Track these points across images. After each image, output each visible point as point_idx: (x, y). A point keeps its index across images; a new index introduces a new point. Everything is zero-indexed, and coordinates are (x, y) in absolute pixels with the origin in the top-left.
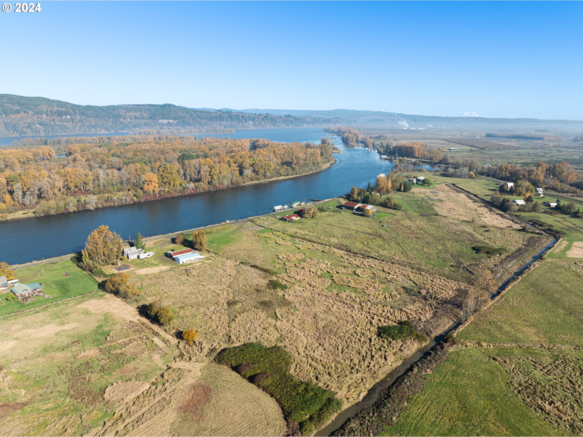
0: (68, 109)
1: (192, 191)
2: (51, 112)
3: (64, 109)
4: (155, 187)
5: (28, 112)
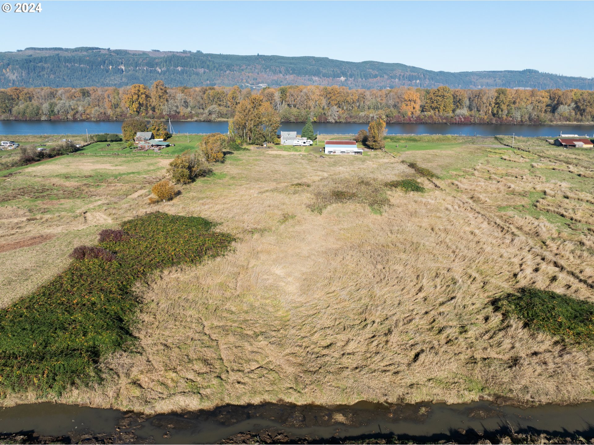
0: (420, 74)
1: (463, 120)
2: (403, 76)
3: (416, 74)
4: (414, 108)
5: (383, 77)
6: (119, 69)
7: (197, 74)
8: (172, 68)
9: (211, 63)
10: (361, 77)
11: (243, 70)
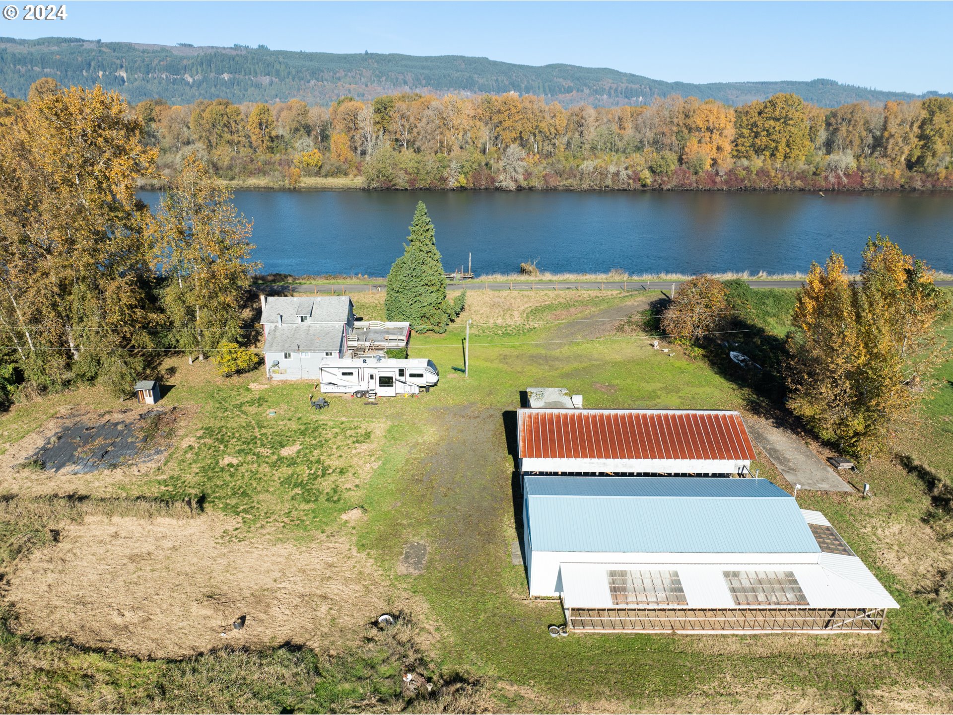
0: (643, 86)
1: (845, 180)
2: (616, 90)
3: (637, 86)
4: (719, 149)
5: (582, 91)
6: (116, 77)
7: (258, 86)
8: (212, 75)
9: (283, 67)
10: (544, 91)
11: (339, 79)
